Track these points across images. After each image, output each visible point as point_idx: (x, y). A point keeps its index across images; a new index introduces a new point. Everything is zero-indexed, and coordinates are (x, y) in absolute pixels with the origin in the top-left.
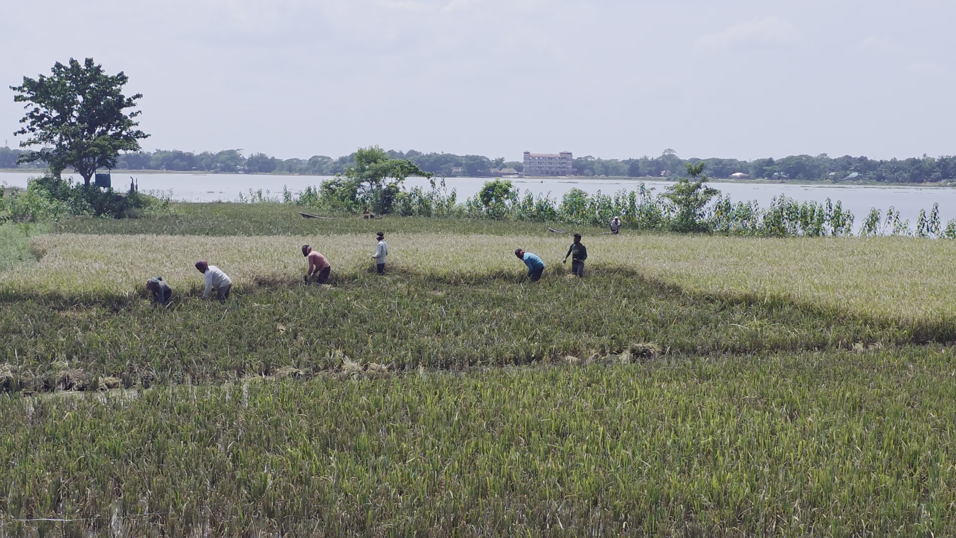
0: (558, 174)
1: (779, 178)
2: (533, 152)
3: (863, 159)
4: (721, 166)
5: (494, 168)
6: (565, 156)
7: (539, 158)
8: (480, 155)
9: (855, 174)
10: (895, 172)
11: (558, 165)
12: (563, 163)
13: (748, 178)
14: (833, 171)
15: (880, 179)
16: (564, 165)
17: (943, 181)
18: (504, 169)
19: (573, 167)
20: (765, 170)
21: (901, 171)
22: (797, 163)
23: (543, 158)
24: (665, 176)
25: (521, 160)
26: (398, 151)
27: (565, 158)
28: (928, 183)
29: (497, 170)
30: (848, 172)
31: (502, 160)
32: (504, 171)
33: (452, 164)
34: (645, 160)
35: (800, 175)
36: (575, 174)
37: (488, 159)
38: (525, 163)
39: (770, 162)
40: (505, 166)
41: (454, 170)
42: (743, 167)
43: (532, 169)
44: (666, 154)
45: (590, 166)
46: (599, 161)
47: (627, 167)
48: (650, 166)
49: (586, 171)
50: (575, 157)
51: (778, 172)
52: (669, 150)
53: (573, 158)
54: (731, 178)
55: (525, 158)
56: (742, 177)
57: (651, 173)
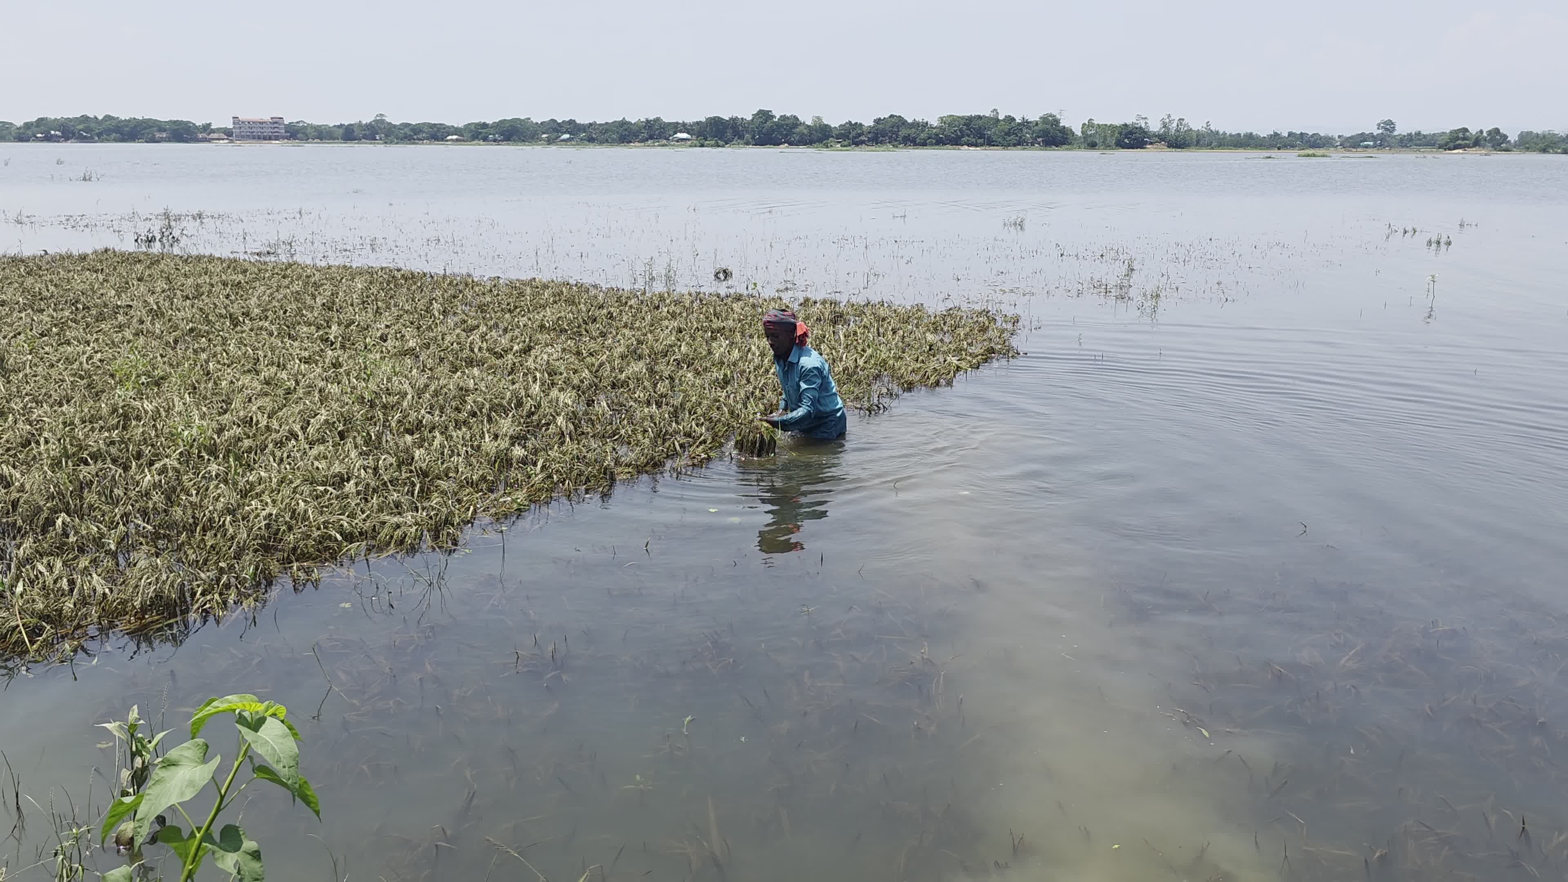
0: (270, 139)
1: (495, 141)
2: (242, 117)
3: (572, 122)
4: (435, 129)
5: (201, 133)
6: (276, 121)
7: (249, 123)
8: (184, 120)
9: (566, 136)
10: (604, 133)
11: (270, 130)
12: (274, 128)
13: (463, 141)
14: (544, 133)
15: (591, 140)
16: (276, 130)
17: (650, 142)
18: (212, 134)
19: (286, 132)
20: (481, 133)
21: (610, 133)
22: (511, 126)
23: (254, 122)
24: (381, 139)
25: (230, 126)
26: (92, 116)
27: (276, 123)
28: (637, 144)
29: (205, 135)
30: (560, 134)
31: (210, 124)
32: (213, 136)
33: (155, 129)
34: (360, 124)
35: (515, 137)
36: (288, 138)
37: (194, 124)
38: (234, 127)
39: (484, 125)
40: (213, 131)
41: (158, 135)
42: (456, 131)
43: (243, 134)
44: (378, 118)
45: (303, 131)
46: (312, 126)
47: (341, 131)
48: (364, 130)
49: (299, 136)
50: (286, 122)
51: (493, 134)
52: (381, 114)
53: (285, 123)
54: (447, 141)
55: (234, 123)
56: (457, 140)
57: (365, 137)
